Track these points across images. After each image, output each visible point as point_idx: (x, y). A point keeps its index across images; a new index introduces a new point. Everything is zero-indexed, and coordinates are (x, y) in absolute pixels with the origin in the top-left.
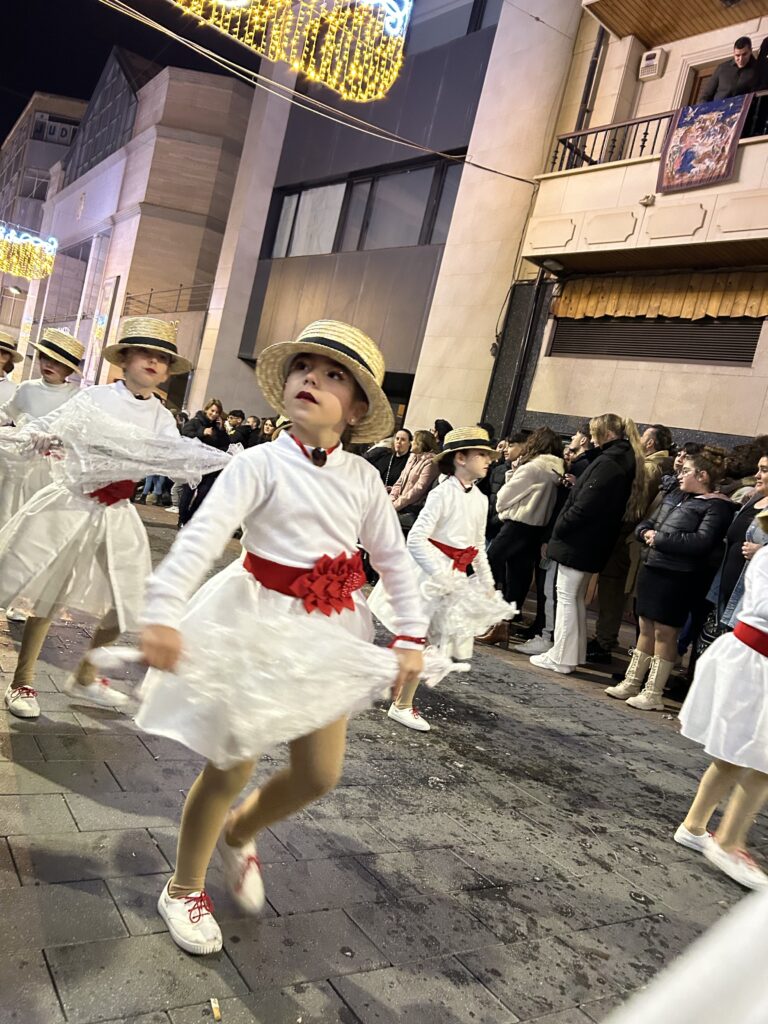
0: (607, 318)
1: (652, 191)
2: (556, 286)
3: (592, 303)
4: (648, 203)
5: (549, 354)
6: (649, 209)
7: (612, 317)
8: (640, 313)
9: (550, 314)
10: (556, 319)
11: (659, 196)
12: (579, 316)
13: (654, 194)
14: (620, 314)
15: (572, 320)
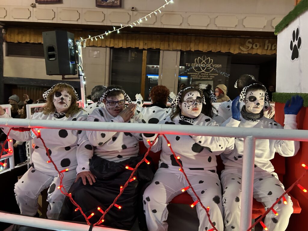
0: (27, 43)
1: (34, 2)
2: (3, 30)
3: (20, 37)
4: (34, 6)
5: (8, 55)
6: (34, 9)
7: (29, 43)
8: (39, 42)
9: (3, 40)
10: (6, 42)
11: (37, 4)
12: (16, 42)
13: (35, 3)
14: (32, 42)
15: (13, 43)
